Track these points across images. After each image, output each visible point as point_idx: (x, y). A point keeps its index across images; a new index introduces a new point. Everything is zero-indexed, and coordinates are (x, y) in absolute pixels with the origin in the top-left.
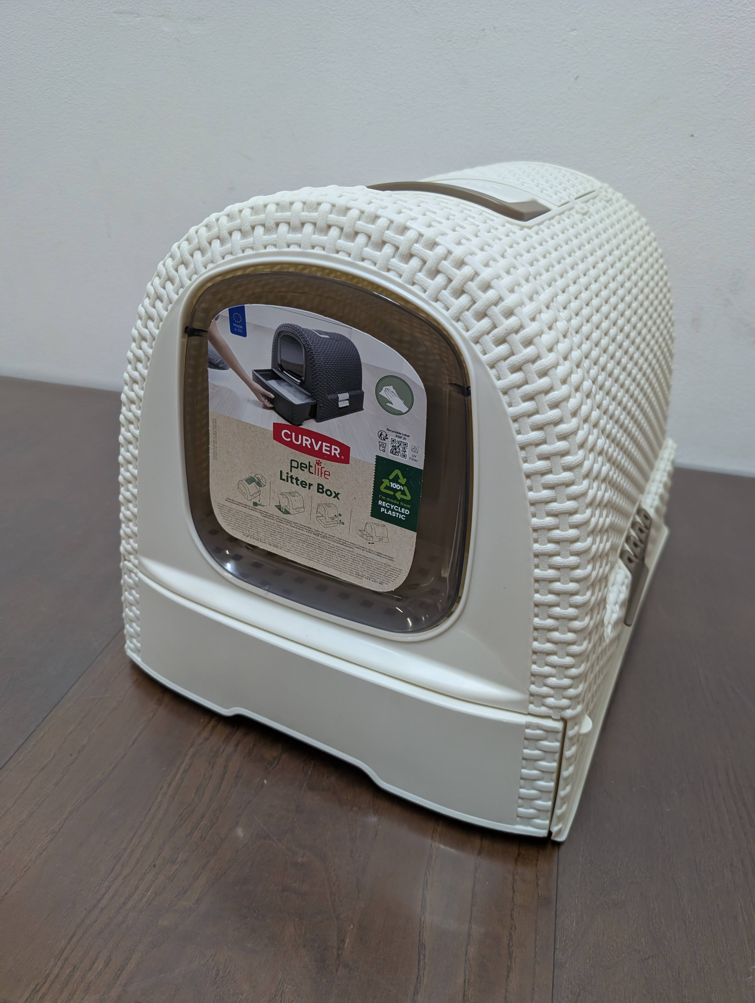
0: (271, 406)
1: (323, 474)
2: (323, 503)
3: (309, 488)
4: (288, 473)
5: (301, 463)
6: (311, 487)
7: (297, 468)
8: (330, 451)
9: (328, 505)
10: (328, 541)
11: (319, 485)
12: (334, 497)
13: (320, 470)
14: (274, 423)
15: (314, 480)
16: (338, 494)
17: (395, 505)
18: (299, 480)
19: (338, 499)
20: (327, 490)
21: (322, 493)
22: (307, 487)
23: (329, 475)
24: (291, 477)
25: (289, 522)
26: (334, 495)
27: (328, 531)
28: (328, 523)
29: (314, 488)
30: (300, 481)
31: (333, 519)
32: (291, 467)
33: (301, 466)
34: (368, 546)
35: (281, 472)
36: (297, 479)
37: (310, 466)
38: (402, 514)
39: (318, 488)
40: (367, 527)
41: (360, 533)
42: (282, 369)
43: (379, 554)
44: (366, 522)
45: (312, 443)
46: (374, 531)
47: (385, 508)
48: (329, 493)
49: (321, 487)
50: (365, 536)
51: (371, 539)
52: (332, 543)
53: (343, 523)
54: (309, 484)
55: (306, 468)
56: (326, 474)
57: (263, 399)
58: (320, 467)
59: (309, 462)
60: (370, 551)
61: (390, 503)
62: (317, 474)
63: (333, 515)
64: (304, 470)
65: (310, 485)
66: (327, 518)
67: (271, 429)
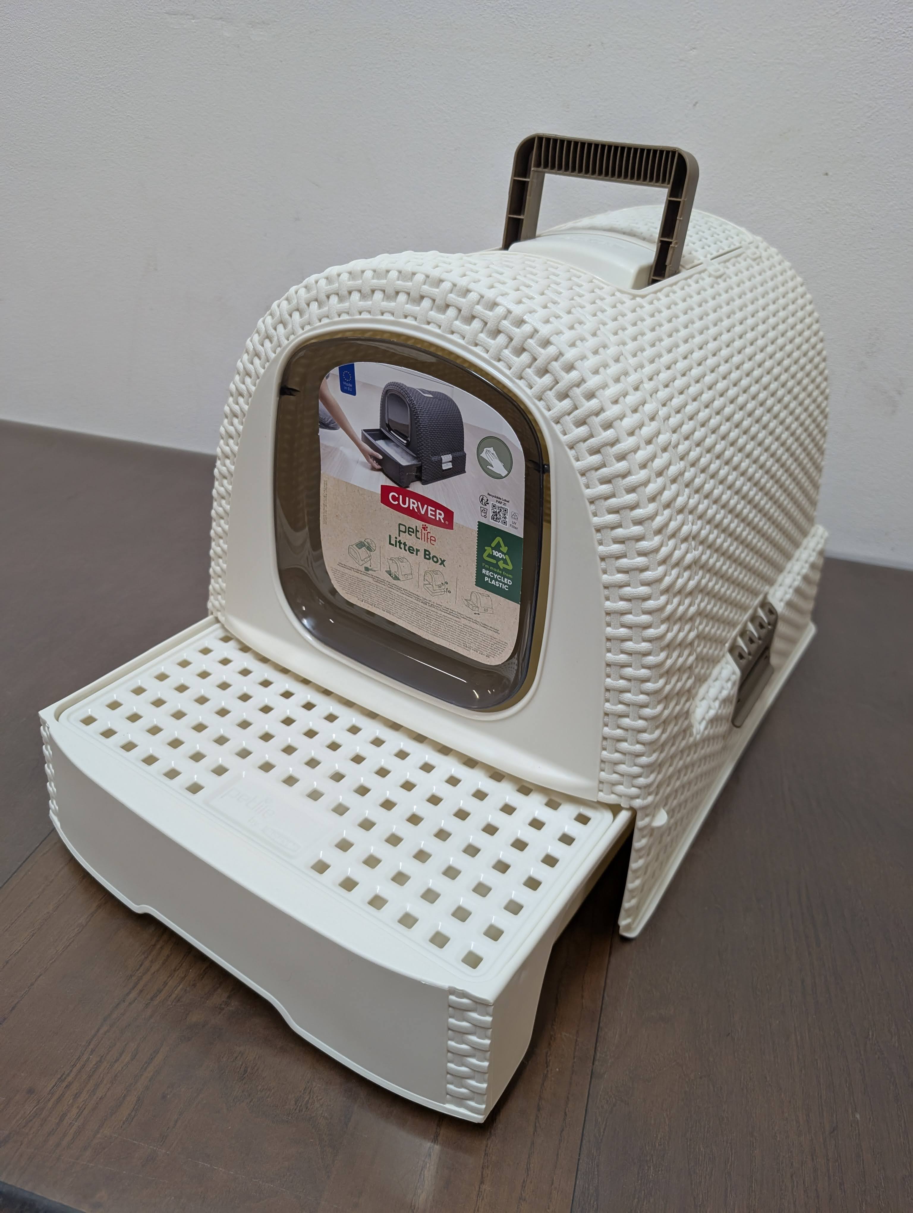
0: (379, 467)
1: (429, 540)
2: (430, 569)
3: (417, 554)
4: (396, 538)
5: (409, 528)
6: (418, 553)
7: (405, 532)
8: (435, 516)
9: (435, 572)
10: (436, 610)
11: (425, 551)
12: (441, 564)
13: (426, 536)
14: (382, 486)
15: (421, 545)
16: (444, 561)
17: (498, 574)
18: (406, 545)
19: (444, 566)
20: (434, 557)
21: (429, 559)
22: (415, 553)
23: (435, 541)
24: (400, 542)
25: (399, 589)
26: (440, 562)
27: (435, 600)
28: (435, 591)
29: (421, 554)
30: (408, 546)
31: (440, 587)
32: (400, 531)
33: (409, 531)
34: (474, 617)
35: (390, 536)
36: (405, 544)
37: (417, 531)
38: (505, 584)
39: (425, 554)
40: (473, 597)
41: (466, 603)
42: (390, 429)
43: (485, 626)
44: (471, 591)
45: (418, 507)
46: (479, 602)
47: (489, 577)
48: (436, 560)
49: (427, 553)
50: (471, 606)
51: (477, 609)
52: (440, 612)
53: (450, 592)
54: (417, 549)
55: (413, 532)
56: (432, 540)
57: (371, 460)
58: (426, 532)
59: (416, 527)
60: (476, 622)
61: (494, 572)
62: (423, 539)
63: (440, 583)
64: (411, 535)
65: (418, 551)
66: (434, 586)
67: (379, 491)
